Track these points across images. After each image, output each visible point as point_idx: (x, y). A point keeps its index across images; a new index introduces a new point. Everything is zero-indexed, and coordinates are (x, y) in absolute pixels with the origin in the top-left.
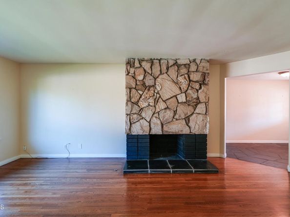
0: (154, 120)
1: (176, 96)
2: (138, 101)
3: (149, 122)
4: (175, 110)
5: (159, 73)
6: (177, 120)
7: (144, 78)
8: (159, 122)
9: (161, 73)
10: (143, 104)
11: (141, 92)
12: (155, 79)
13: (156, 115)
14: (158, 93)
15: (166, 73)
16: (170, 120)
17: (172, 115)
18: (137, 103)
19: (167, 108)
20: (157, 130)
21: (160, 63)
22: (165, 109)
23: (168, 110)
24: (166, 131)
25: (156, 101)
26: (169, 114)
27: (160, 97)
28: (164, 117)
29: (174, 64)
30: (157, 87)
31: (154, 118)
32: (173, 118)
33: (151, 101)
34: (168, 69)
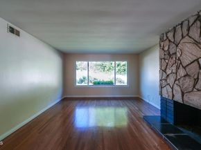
0: (176, 87)
1: (197, 60)
2: (166, 69)
3: (172, 88)
4: (196, 77)
5: (181, 37)
6: (198, 90)
7: (169, 48)
8: (180, 90)
9: (183, 37)
10: (169, 72)
11: (167, 61)
12: (177, 46)
13: (177, 82)
14: (179, 59)
15: (188, 35)
16: (190, 89)
17: (192, 83)
18: (165, 71)
19: (187, 75)
20: (178, 98)
21: (182, 27)
22: (185, 76)
23: (187, 78)
24: (187, 102)
25: (178, 68)
26: (188, 83)
27: (181, 63)
28: (183, 85)
29: (195, 21)
30: (178, 53)
31: (175, 86)
32: (194, 87)
33: (174, 68)
34: (188, 30)
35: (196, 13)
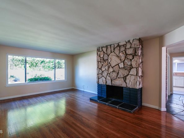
0: (108, 78)
1: (118, 64)
2: (101, 68)
3: (106, 78)
4: (118, 72)
5: (110, 52)
6: (119, 78)
7: (103, 56)
8: (110, 79)
9: (111, 52)
10: (103, 69)
11: (102, 63)
12: (108, 56)
13: (109, 75)
14: (109, 63)
15: (114, 52)
16: (115, 78)
17: (116, 75)
18: (101, 69)
19: (114, 71)
20: (109, 83)
21: (111, 47)
22: (113, 72)
23: (114, 72)
24: (114, 84)
25: (109, 68)
26: (114, 75)
27: (110, 65)
28: (112, 76)
29: (117, 46)
30: (109, 60)
31: (108, 76)
32: (117, 77)
33: (107, 67)
34: (114, 49)
35: (117, 43)
